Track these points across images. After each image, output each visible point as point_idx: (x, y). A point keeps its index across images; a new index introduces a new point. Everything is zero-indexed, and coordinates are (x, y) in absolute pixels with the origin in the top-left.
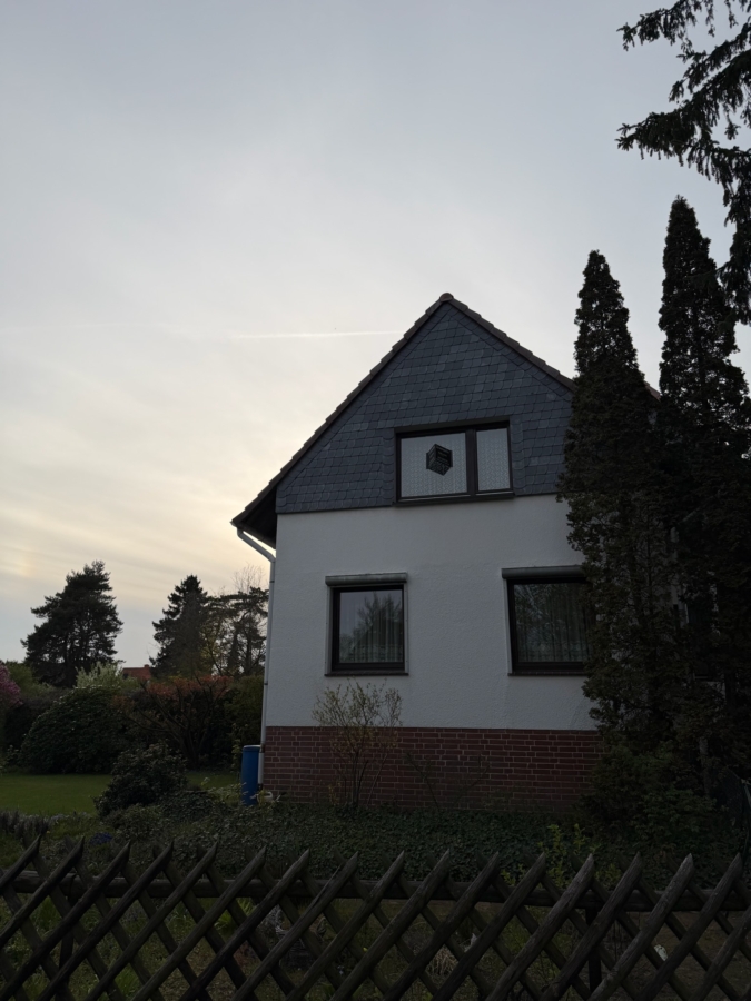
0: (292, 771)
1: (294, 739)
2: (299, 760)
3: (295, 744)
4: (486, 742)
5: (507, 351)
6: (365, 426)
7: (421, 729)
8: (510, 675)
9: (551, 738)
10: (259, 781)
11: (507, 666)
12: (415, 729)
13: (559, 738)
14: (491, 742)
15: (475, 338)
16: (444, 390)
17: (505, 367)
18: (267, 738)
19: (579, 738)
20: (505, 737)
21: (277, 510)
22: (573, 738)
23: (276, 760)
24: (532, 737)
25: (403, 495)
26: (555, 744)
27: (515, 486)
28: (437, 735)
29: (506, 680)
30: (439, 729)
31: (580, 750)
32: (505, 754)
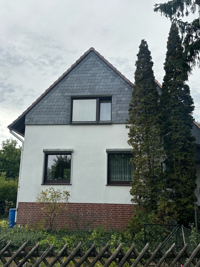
0: (28, 218)
1: (29, 207)
2: (30, 214)
3: (29, 208)
4: (97, 208)
5: (112, 71)
6: (60, 94)
7: (75, 203)
8: (106, 185)
9: (118, 207)
10: (15, 222)
11: (106, 182)
12: (73, 203)
13: (121, 207)
14: (99, 208)
15: (101, 65)
16: (90, 84)
17: (111, 77)
18: (19, 206)
19: (128, 207)
20: (103, 206)
21: (26, 123)
22: (126, 207)
23: (22, 214)
24: (112, 206)
25: (73, 121)
26: (120, 209)
27: (112, 120)
28: (80, 206)
29: (105, 187)
30: (81, 204)
31: (128, 211)
32: (103, 212)
